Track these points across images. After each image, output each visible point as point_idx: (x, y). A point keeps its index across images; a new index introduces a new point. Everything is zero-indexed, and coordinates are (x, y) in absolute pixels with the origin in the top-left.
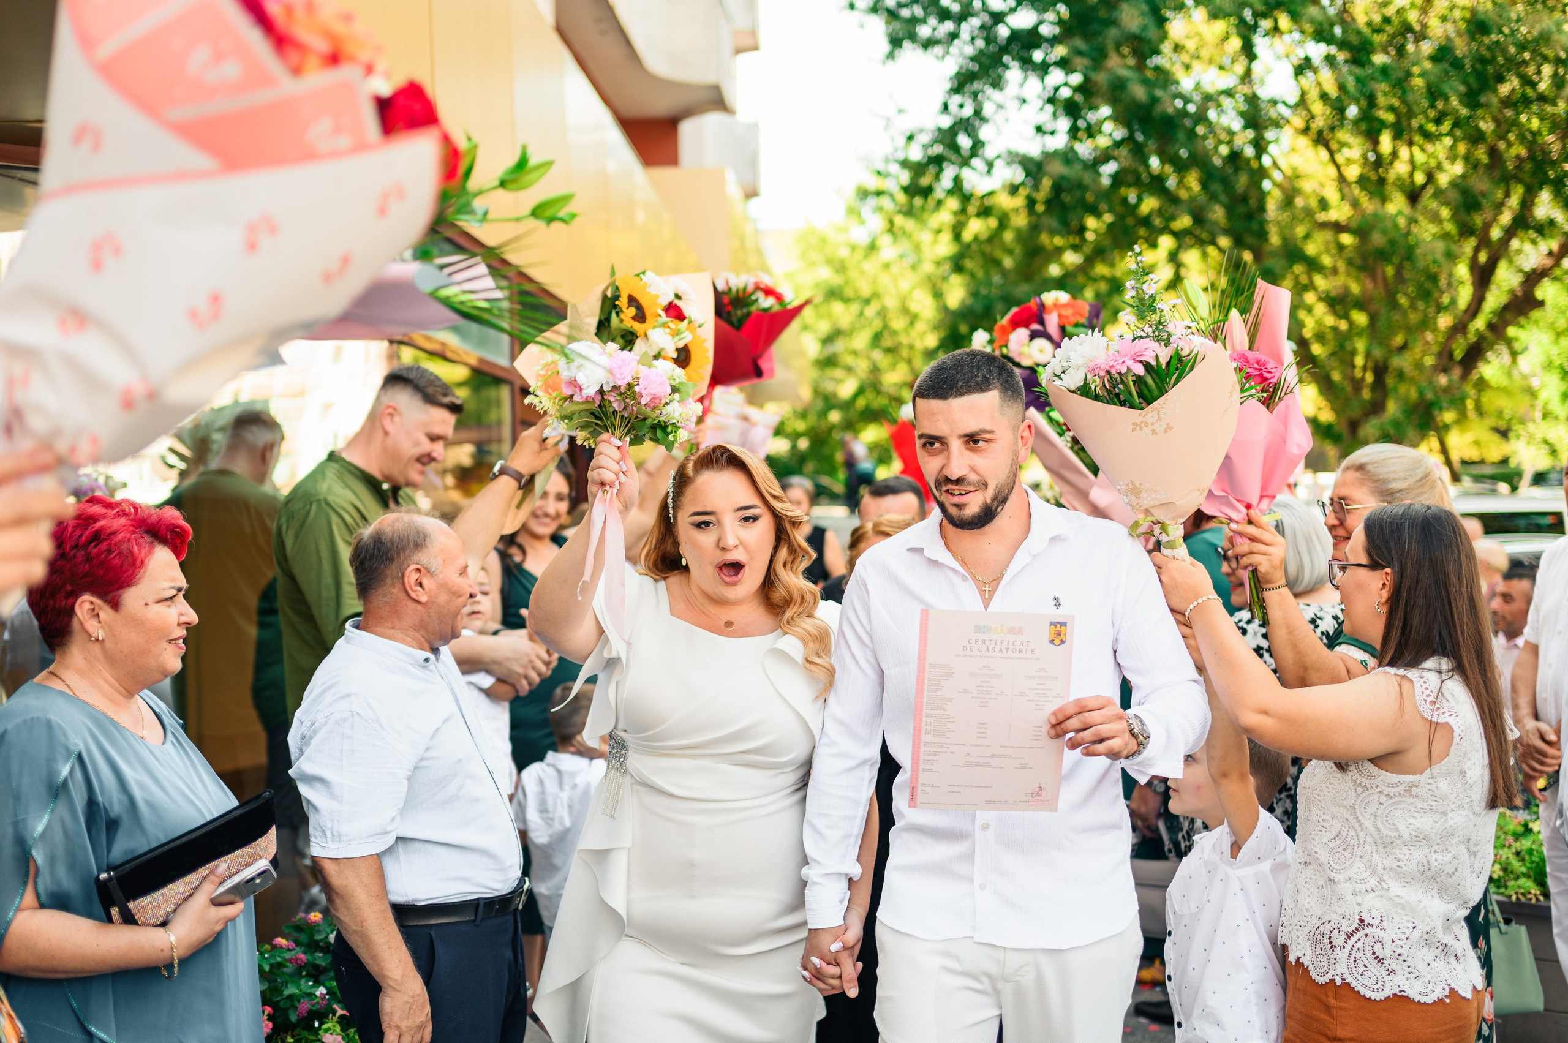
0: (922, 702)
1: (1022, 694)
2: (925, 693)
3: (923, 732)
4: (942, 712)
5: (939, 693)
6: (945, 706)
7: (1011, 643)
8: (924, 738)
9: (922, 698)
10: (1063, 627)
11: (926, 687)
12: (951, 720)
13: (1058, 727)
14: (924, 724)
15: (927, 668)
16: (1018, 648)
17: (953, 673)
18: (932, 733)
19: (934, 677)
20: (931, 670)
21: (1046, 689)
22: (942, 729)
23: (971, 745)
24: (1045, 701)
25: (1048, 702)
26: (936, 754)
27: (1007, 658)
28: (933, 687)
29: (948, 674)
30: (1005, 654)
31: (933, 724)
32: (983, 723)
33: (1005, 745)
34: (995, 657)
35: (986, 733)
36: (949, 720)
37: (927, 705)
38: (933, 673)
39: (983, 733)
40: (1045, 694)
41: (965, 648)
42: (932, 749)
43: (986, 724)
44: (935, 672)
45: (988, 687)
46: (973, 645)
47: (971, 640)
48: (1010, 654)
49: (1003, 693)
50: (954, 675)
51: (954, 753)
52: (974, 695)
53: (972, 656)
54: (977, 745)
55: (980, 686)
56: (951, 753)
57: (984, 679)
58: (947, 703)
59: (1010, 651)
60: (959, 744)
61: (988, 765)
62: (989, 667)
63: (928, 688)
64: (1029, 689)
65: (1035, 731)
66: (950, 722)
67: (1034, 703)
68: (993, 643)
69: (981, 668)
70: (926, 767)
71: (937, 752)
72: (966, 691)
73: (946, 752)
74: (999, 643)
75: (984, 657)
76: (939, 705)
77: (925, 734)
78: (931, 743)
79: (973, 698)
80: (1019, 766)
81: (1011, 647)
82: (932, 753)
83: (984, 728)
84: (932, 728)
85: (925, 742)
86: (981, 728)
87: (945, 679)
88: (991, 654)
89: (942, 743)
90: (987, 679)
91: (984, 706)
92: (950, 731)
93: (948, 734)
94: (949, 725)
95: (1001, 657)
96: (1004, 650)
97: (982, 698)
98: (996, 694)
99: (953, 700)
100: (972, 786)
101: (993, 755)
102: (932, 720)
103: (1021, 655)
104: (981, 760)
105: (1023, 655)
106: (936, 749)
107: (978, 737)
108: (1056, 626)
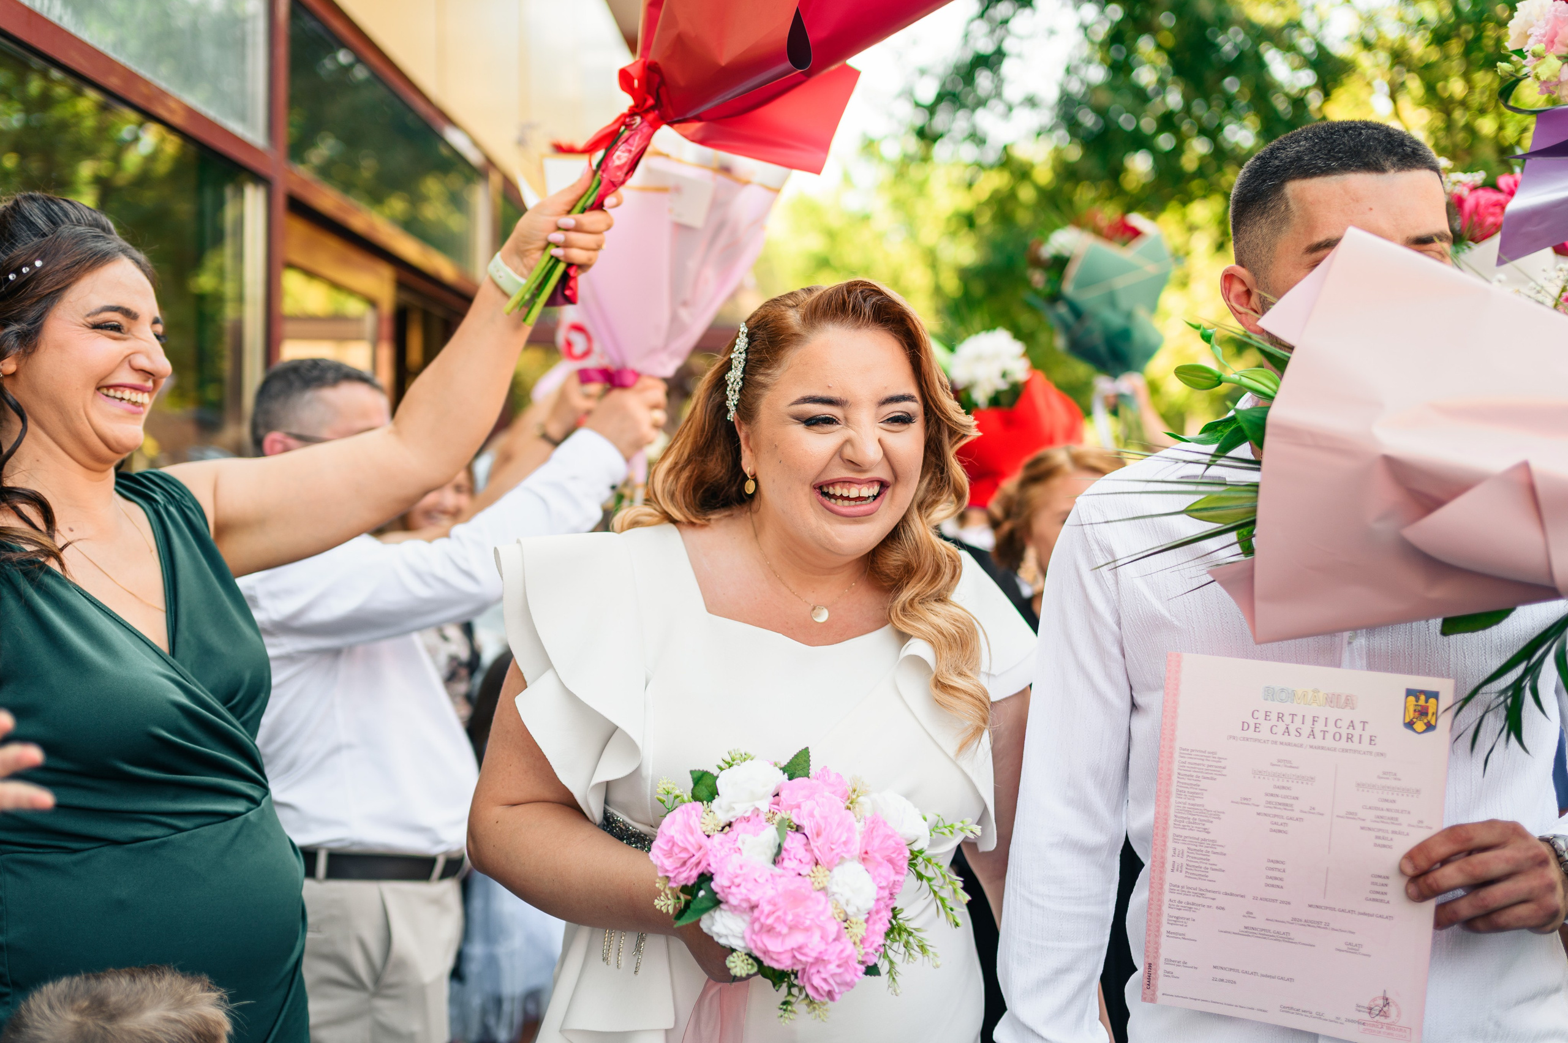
0: (1167, 814)
1: (1351, 815)
2: (1173, 799)
3: (1168, 866)
4: (1203, 835)
5: (1198, 801)
6: (1207, 825)
7: (1331, 723)
8: (1171, 878)
9: (1167, 807)
10: (1432, 700)
11: (1174, 789)
12: (1219, 850)
13: (1421, 881)
14: (1169, 853)
15: (1176, 755)
16: (1344, 732)
17: (1224, 768)
18: (1184, 870)
19: (1188, 773)
20: (1183, 760)
21: (1397, 811)
22: (1203, 865)
23: (1255, 898)
24: (1394, 832)
25: (1400, 833)
26: (1190, 906)
27: (1323, 748)
28: (1186, 790)
29: (1214, 769)
30: (1319, 741)
31: (1186, 854)
32: (1277, 862)
33: (1319, 904)
34: (1301, 746)
35: (1281, 879)
36: (1215, 851)
37: (1175, 820)
38: (1187, 765)
39: (1276, 878)
40: (1397, 819)
41: (1245, 726)
42: (1184, 899)
43: (1282, 863)
44: (1189, 763)
45: (1286, 797)
46: (1261, 720)
47: (1256, 713)
48: (1329, 742)
49: (1315, 811)
50: (1224, 772)
51: (1223, 909)
52: (1261, 810)
53: (1259, 741)
54: (1266, 900)
55: (1272, 795)
56: (1218, 908)
57: (1280, 783)
58: (1211, 819)
59: (1329, 736)
60: (1232, 894)
61: (1286, 938)
62: (1290, 762)
63: (1178, 790)
64: (1364, 807)
65: (1373, 883)
66: (1217, 853)
67: (1373, 834)
68: (1298, 720)
69: (1276, 763)
70: (1173, 929)
71: (1193, 904)
72: (1245, 801)
73: (1209, 907)
74: (1309, 721)
75: (1281, 743)
76: (1197, 821)
77: (1173, 871)
78: (1183, 887)
79: (1259, 814)
80: (1345, 948)
81: (1331, 729)
82: (1183, 905)
83: (1279, 870)
84: (1184, 861)
85: (1171, 885)
86: (1272, 869)
87: (1208, 778)
88: (1292, 739)
89: (1201, 890)
90: (1285, 784)
91: (1280, 831)
92: (1216, 870)
93: (1212, 875)
94: (1213, 858)
95: (1311, 747)
96: (1319, 735)
97: (1275, 816)
98: (1302, 811)
99: (1222, 815)
100: (1255, 973)
101: (1294, 919)
102: (1185, 847)
103: (1349, 746)
104: (1273, 927)
105: (1355, 745)
106: (1191, 899)
107: (1267, 885)
108: (1417, 699)
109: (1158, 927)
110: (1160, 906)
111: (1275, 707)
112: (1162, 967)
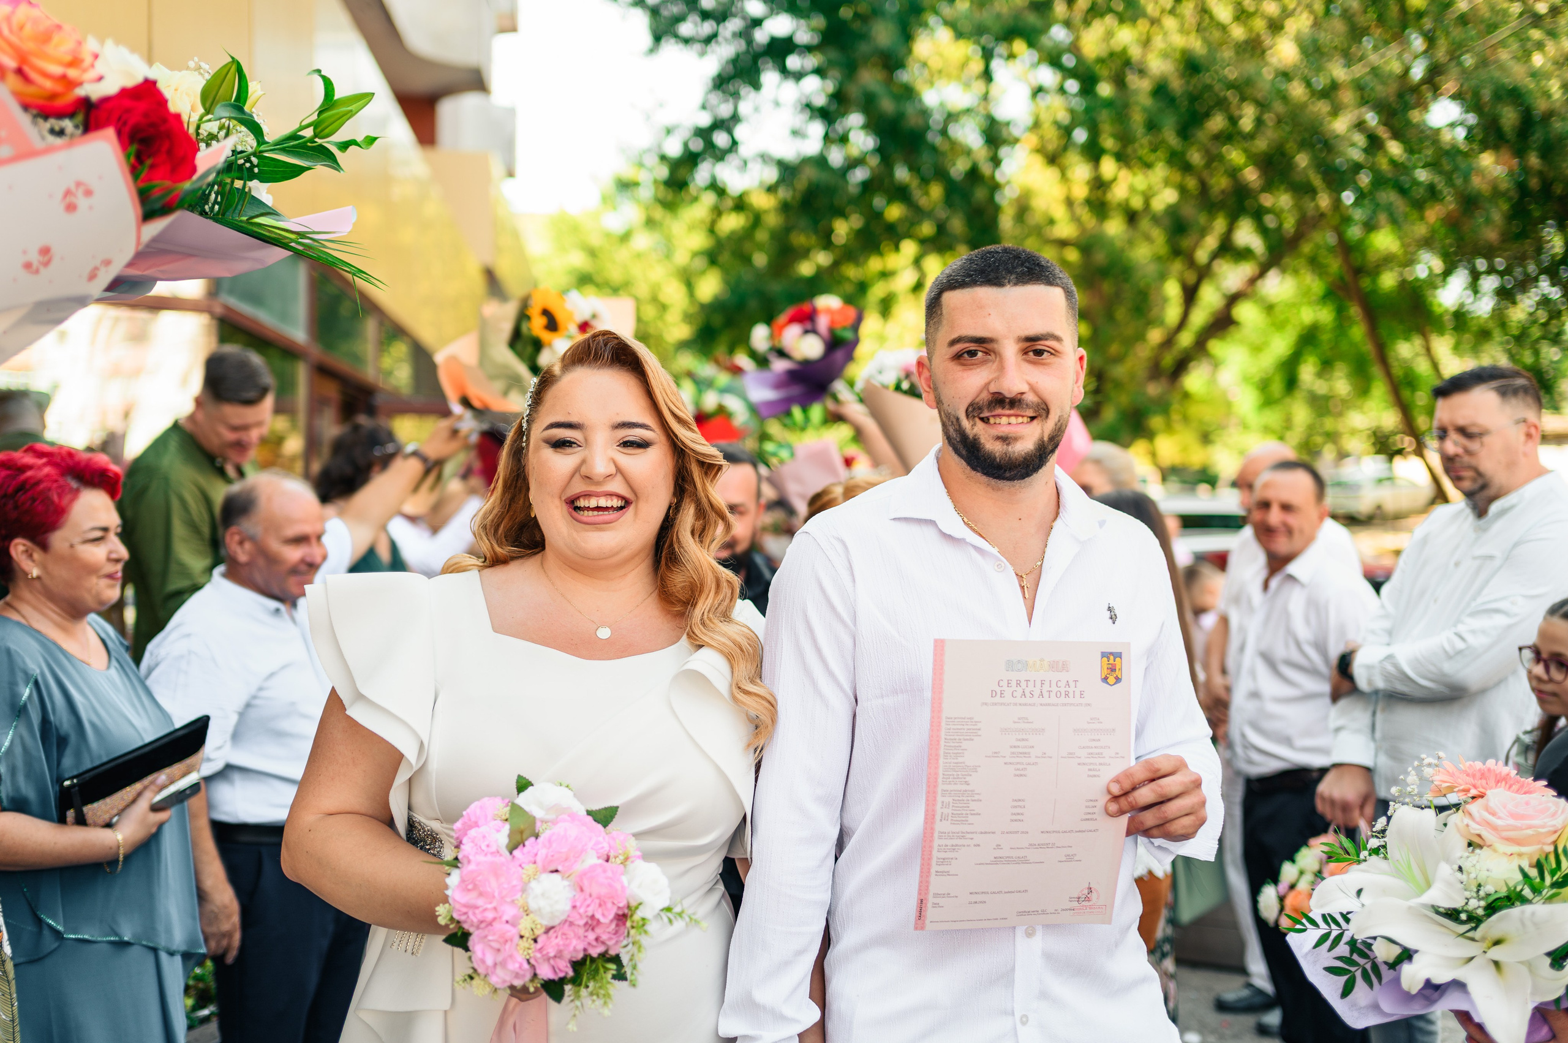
0: (936, 774)
1: (1071, 755)
2: (941, 761)
3: (938, 817)
4: (964, 787)
5: (960, 760)
6: (968, 779)
7: (1053, 684)
8: (940, 826)
9: (937, 768)
10: (1118, 659)
11: (941, 752)
12: (976, 797)
13: (1123, 800)
14: (939, 805)
15: (943, 724)
16: (1063, 690)
17: (979, 729)
18: (950, 818)
19: (952, 737)
20: (949, 727)
21: (1102, 747)
22: (964, 812)
23: (1003, 833)
24: (1101, 764)
25: (1105, 764)
26: (954, 848)
27: (1049, 705)
28: (951, 751)
29: (971, 731)
30: (1046, 700)
31: (951, 804)
32: (1020, 800)
33: (1048, 830)
34: (1034, 705)
35: (1022, 814)
36: (973, 798)
37: (943, 778)
38: (951, 731)
39: (1018, 814)
40: (1102, 754)
41: (993, 694)
42: (949, 842)
43: (1023, 801)
44: (954, 729)
45: (1025, 747)
46: (1005, 688)
47: (1001, 682)
48: (1053, 699)
49: (1046, 755)
50: (979, 733)
51: (979, 845)
52: (1008, 760)
53: (1004, 704)
54: (1011, 833)
55: (1015, 747)
56: (975, 845)
57: (1020, 737)
58: (970, 773)
59: (1053, 694)
60: (985, 833)
61: (1024, 861)
62: (1027, 719)
63: (945, 753)
64: (1080, 747)
65: (1087, 807)
66: (975, 800)
67: (1087, 767)
68: (1031, 684)
69: (1016, 720)
70: (940, 868)
71: (956, 845)
72: (996, 754)
73: (968, 846)
74: (1038, 684)
75: (1020, 704)
76: (960, 776)
77: (941, 820)
78: (949, 833)
79: (1005, 763)
80: (1064, 859)
81: (1054, 689)
82: (949, 847)
83: (1021, 807)
84: (949, 811)
85: (940, 832)
86: (1016, 807)
87: (967, 740)
88: (1028, 700)
89: (963, 833)
90: (1024, 737)
91: (1021, 775)
92: (974, 814)
93: (971, 819)
94: (973, 805)
95: (1041, 705)
96: (1046, 694)
97: (1018, 763)
98: (1037, 757)
99: (978, 769)
100: (1001, 892)
101: (1031, 845)
102: (950, 799)
103: (1067, 700)
104: (1015, 854)
105: (1070, 700)
106: (955, 842)
107: (1012, 821)
108: (1108, 658)
109: (929, 869)
110: (931, 851)
111: (1014, 676)
112: (931, 900)
